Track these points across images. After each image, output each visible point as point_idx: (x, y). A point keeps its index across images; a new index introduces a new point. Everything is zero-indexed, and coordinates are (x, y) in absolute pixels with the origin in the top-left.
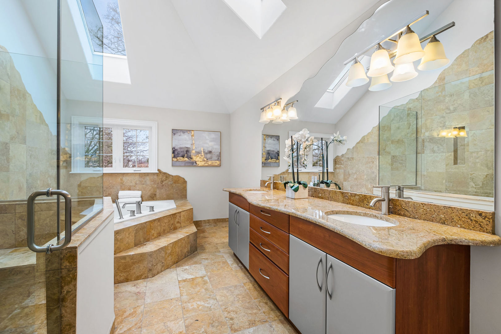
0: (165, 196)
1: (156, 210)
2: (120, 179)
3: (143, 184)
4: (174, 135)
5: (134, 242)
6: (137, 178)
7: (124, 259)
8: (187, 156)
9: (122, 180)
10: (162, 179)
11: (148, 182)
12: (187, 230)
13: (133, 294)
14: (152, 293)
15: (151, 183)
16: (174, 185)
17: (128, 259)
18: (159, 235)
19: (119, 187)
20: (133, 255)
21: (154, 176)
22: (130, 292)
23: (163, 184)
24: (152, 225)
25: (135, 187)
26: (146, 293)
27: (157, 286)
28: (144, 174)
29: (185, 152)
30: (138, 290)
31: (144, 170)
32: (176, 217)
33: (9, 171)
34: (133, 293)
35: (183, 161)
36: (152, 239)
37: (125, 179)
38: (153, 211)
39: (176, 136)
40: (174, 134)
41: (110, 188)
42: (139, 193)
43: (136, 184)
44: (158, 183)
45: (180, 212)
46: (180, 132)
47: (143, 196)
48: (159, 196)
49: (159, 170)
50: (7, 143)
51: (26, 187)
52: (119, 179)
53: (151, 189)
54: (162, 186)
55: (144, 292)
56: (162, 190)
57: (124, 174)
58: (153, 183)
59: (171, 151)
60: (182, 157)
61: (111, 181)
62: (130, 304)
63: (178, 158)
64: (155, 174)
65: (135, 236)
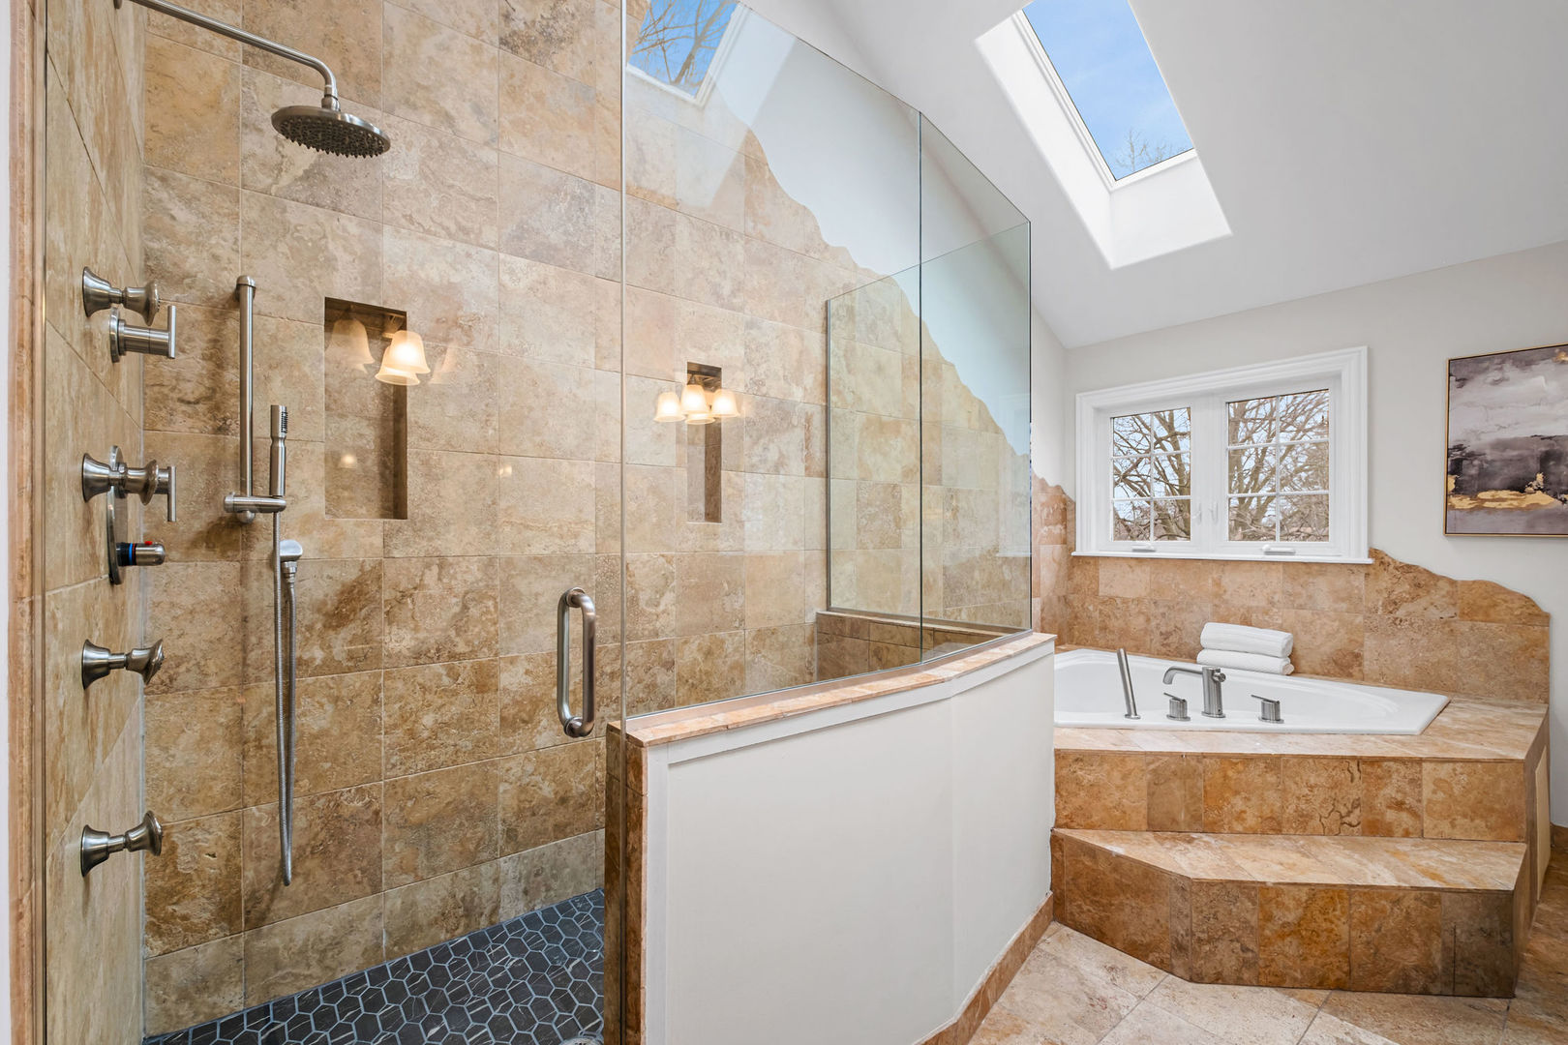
0: (1408, 672)
1: (1290, 720)
2: (1214, 580)
3: (1301, 607)
4: (1461, 386)
5: (1144, 812)
6: (1276, 577)
7: (1090, 856)
8: (1545, 481)
9: (1218, 583)
10: (1390, 593)
11: (1324, 601)
12: (1443, 863)
13: (1087, 994)
14: (1140, 1039)
15: (1336, 606)
16: (1464, 626)
17: (1103, 866)
18: (1272, 826)
19: (1208, 609)
20: (1118, 856)
21: (1352, 577)
22: (1082, 981)
23: (1400, 613)
24: (1230, 773)
25: (1267, 614)
26: (1122, 1023)
27: (1179, 1028)
28: (1304, 567)
29: (1534, 465)
30: (1108, 992)
31: (1306, 551)
32: (1379, 778)
33: (901, 547)
34: (1086, 990)
35: (1521, 509)
36: (1232, 832)
37: (1230, 580)
38: (1278, 720)
39: (1478, 390)
40: (1462, 382)
41: (1179, 610)
42: (1278, 640)
43: (1272, 603)
44: (1369, 610)
45: (1420, 761)
46: (1503, 362)
47: (1299, 652)
48: (1376, 667)
49: (1373, 553)
50: (895, 486)
51: (944, 584)
52: (1210, 581)
53: (1338, 631)
54: (1394, 622)
55: (1119, 1014)
56: (1393, 642)
57: (1227, 562)
58: (1344, 606)
59: (1439, 464)
60: (1511, 488)
61: (1181, 587)
62: (1052, 1018)
63: (1482, 495)
64: (1354, 569)
65: (1151, 795)
